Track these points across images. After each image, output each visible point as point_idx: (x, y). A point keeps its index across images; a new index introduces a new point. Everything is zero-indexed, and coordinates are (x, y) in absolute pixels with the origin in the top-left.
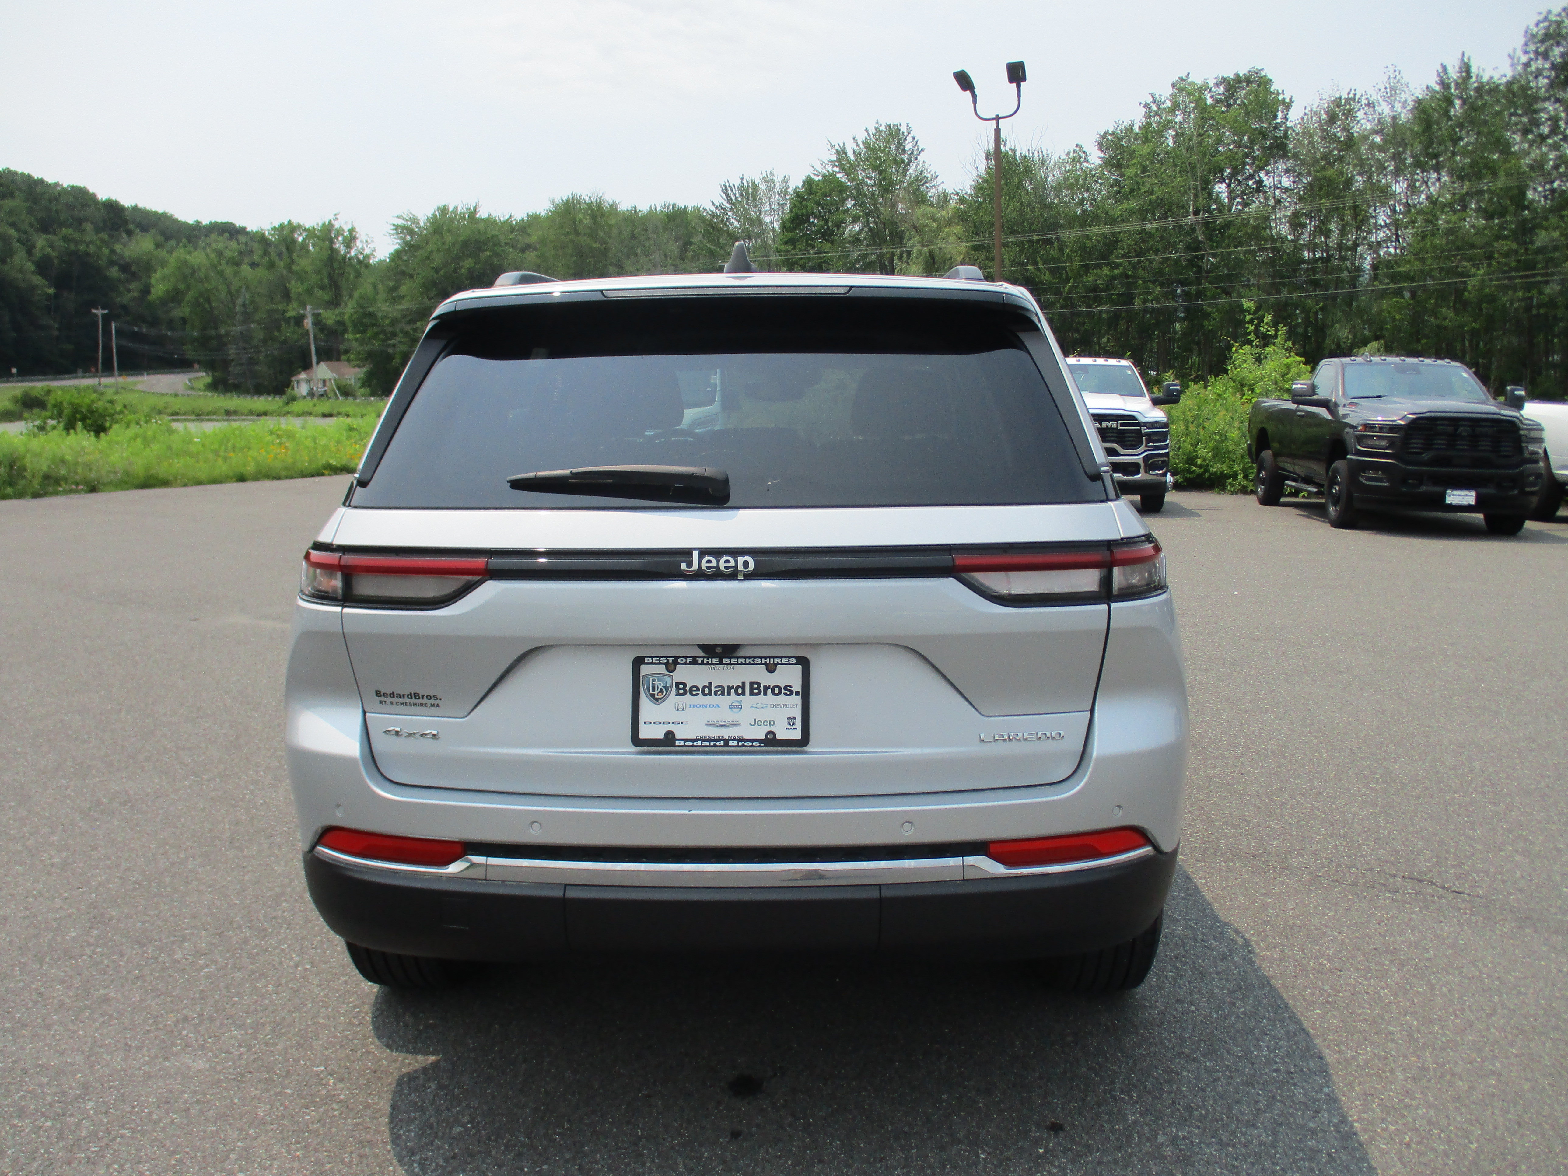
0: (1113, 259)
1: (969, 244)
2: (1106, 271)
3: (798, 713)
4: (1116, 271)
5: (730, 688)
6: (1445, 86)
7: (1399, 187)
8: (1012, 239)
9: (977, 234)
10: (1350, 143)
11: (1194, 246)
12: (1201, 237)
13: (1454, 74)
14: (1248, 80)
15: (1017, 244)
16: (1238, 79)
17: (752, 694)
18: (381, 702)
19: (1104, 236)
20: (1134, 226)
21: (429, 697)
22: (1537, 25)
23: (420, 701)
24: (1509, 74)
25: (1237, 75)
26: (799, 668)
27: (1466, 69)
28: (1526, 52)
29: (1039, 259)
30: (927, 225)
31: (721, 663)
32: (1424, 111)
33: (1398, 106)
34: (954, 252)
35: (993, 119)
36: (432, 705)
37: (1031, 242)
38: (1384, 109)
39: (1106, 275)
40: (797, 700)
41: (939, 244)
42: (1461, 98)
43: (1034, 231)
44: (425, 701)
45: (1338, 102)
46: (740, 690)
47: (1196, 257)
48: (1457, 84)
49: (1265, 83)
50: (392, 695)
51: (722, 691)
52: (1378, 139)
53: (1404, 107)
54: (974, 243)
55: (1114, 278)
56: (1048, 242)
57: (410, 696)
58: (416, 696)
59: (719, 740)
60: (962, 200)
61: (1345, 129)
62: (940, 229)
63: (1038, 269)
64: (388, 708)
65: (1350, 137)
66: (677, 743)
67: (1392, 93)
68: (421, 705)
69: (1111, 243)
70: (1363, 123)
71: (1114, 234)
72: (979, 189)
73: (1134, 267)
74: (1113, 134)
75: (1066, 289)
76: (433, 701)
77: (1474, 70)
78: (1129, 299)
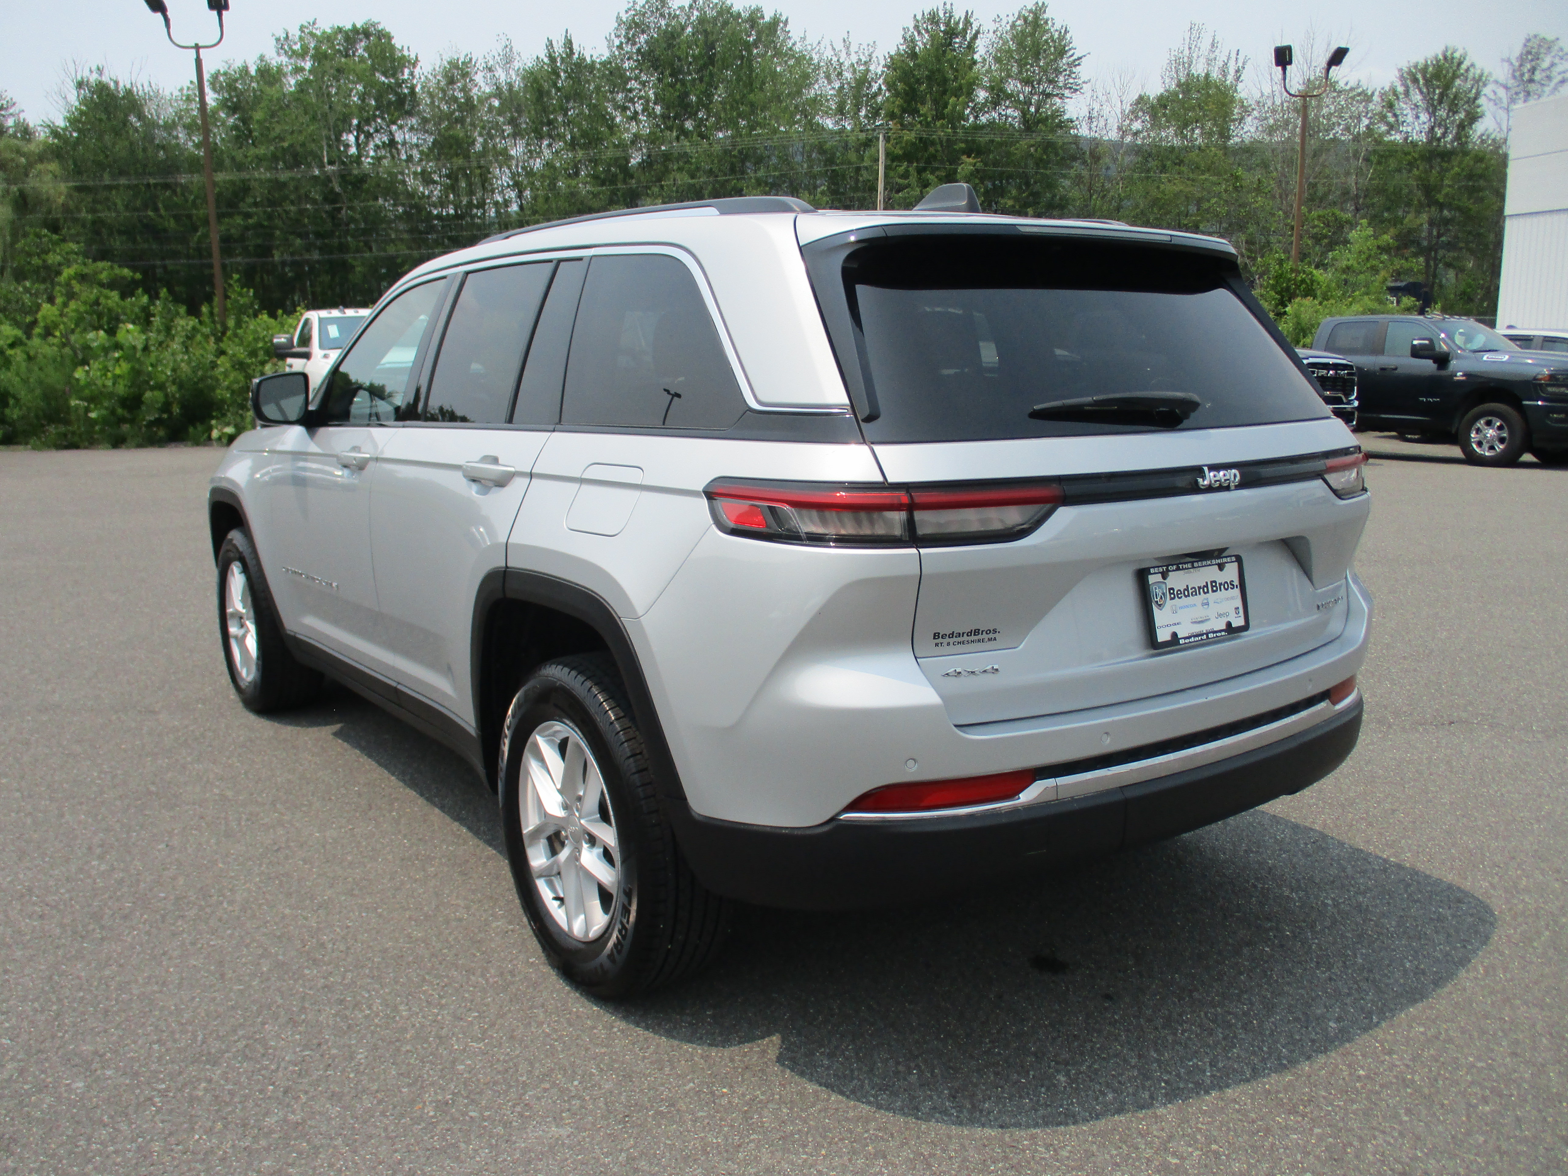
0: (244, 207)
1: (71, 184)
2: (239, 220)
3: (1239, 603)
4: (250, 221)
5: (1199, 588)
6: (552, 59)
7: (517, 150)
8: (123, 181)
9: (79, 173)
10: (469, 106)
11: (331, 198)
12: (338, 189)
13: (559, 48)
14: (366, 33)
15: (129, 187)
16: (355, 30)
17: (1213, 591)
18: (937, 645)
19: (233, 183)
20: (263, 174)
21: (988, 632)
22: (627, 12)
23: (980, 637)
24: (606, 55)
25: (354, 26)
26: (1236, 564)
27: (569, 44)
28: (618, 36)
29: (160, 206)
30: (13, 160)
31: (1193, 567)
32: (536, 80)
33: (513, 74)
34: (52, 191)
35: (192, 48)
36: (990, 640)
37: (148, 185)
38: (502, 76)
39: (239, 225)
40: (1237, 592)
41: (31, 183)
42: (566, 72)
43: (150, 174)
44: (985, 636)
45: (453, 64)
46: (1204, 589)
47: (335, 209)
48: (562, 59)
49: (384, 37)
50: (952, 635)
51: (1196, 591)
52: (496, 103)
53: (518, 75)
54: (77, 184)
55: (247, 228)
56: (166, 186)
57: (969, 634)
58: (977, 632)
59: (1202, 635)
60: (55, 133)
61: (464, 89)
62: (30, 165)
63: (161, 216)
64: (945, 649)
65: (469, 99)
66: (1181, 641)
67: (508, 60)
68: (979, 641)
69: (243, 190)
70: (482, 85)
71: (243, 181)
72: (73, 121)
73: (270, 217)
74: (225, 74)
75: (196, 239)
76: (991, 636)
77: (576, 47)
78: (265, 251)
